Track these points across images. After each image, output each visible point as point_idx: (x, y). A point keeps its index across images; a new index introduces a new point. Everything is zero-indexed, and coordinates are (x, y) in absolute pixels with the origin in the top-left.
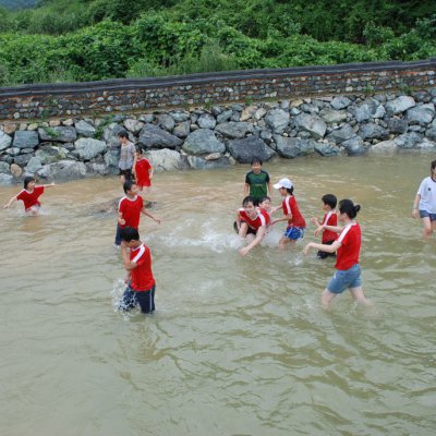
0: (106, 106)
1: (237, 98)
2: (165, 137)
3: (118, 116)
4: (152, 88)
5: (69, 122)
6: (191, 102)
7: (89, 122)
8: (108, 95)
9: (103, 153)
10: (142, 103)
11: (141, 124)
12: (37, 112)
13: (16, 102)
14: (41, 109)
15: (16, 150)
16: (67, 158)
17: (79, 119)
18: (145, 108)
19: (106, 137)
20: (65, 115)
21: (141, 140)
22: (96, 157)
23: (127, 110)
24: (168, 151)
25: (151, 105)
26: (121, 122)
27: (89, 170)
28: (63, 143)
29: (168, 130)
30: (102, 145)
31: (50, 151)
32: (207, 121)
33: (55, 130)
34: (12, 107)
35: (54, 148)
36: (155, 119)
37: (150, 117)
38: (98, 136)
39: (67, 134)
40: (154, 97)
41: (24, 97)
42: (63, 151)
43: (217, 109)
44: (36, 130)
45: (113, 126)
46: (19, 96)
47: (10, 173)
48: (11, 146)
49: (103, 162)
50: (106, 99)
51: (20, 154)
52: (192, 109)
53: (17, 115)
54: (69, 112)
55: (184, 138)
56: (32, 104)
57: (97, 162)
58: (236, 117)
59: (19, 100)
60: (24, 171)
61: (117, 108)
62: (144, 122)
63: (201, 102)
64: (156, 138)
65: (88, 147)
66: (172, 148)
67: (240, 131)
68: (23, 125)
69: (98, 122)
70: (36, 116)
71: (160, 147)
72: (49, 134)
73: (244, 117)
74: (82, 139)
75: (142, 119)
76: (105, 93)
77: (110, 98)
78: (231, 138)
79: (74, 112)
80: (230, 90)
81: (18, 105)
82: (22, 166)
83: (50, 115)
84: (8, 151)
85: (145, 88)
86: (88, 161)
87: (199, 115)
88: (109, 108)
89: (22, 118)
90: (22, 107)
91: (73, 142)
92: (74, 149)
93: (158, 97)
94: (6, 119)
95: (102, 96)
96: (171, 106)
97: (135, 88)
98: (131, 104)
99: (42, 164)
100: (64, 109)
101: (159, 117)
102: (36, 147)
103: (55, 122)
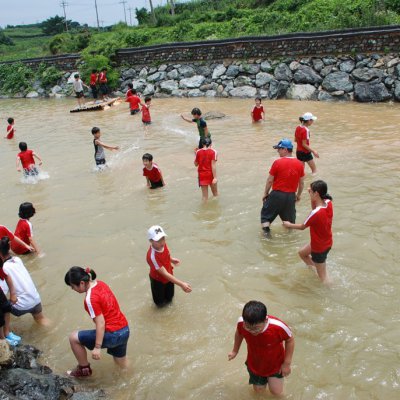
0: (282, 51)
1: (378, 49)
2: (311, 75)
3: (288, 59)
4: (314, 39)
5: (258, 61)
6: (340, 51)
7: (270, 62)
8: (285, 44)
9: (269, 83)
10: (306, 50)
11: (299, 65)
12: (243, 54)
13: (234, 48)
14: (246, 52)
15: (225, 77)
16: (248, 85)
17: (264, 60)
18: (307, 54)
19: (275, 72)
20: (258, 57)
22: (264, 85)
23: (295, 55)
24: (308, 86)
25: (312, 52)
26: (288, 63)
27: (258, 93)
28: (250, 74)
29: (316, 71)
30: (270, 77)
31: (240, 79)
32: (347, 66)
33: (248, 67)
35: (244, 77)
36: (311, 62)
37: (307, 61)
38: (271, 72)
39: (254, 69)
40: (314, 46)
41: (238, 44)
42: (248, 79)
43: (359, 57)
44: (239, 65)
45: (281, 65)
47: (216, 90)
48: (224, 74)
49: (267, 89)
50: (283, 46)
51: (226, 79)
52: (340, 56)
53: (233, 56)
54: (260, 55)
55: (324, 77)
56: (242, 49)
57: (264, 89)
58: (370, 65)
59: (235, 46)
60: (223, 90)
61: (289, 53)
62: (302, 64)
63: (348, 50)
65: (263, 78)
66: (312, 84)
67: (369, 76)
68: (235, 62)
69: (275, 62)
70: (242, 57)
72: (244, 68)
73: (378, 64)
74: (261, 73)
75: (302, 61)
77: (286, 46)
78: (360, 80)
79: (263, 55)
80: (374, 42)
81: (234, 50)
82: (224, 86)
83: (249, 56)
84: (221, 77)
85: (309, 40)
86: (259, 87)
87: (343, 61)
88: (284, 53)
89: (236, 57)
90: (236, 51)
91: (256, 74)
92: (254, 79)
93: (317, 46)
94: (227, 58)
95: (281, 44)
96: (326, 53)
97: (303, 39)
98: (299, 50)
99: (235, 87)
100: (258, 53)
101: (314, 61)
102: (236, 76)
103: (252, 61)
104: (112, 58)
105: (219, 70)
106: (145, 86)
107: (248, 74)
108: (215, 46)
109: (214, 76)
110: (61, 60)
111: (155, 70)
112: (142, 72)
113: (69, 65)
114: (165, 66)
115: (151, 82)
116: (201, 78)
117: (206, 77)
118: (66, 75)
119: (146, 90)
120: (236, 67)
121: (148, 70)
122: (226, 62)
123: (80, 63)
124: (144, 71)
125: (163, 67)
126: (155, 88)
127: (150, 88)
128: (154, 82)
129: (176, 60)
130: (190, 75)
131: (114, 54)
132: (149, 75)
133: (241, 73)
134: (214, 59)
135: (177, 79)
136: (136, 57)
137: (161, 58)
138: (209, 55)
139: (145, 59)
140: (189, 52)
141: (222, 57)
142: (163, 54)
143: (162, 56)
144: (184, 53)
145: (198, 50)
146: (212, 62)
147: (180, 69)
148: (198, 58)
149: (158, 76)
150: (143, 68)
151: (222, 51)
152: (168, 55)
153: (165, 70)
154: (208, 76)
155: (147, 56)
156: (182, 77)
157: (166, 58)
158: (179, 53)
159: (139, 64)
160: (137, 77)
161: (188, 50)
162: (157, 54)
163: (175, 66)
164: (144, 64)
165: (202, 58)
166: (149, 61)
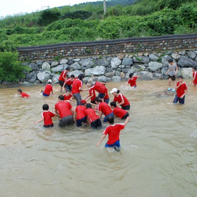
0: (163, 47)
2: (191, 62)
3: (169, 52)
4: (186, 39)
5: (146, 54)
7: (155, 55)
8: (165, 42)
9: (161, 69)
10: (180, 46)
11: (179, 56)
12: (133, 50)
13: (124, 45)
14: (135, 48)
15: (123, 66)
16: (145, 70)
17: (151, 53)
18: (182, 48)
19: (163, 61)
20: (145, 51)
21: (179, 63)
22: (158, 70)
23: (173, 49)
25: (185, 47)
26: (170, 55)
27: (154, 76)
28: (143, 63)
29: (192, 59)
30: (160, 65)
31: (137, 67)
33: (140, 58)
34: (122, 47)
35: (139, 65)
36: (186, 53)
37: (184, 52)
38: (159, 61)
39: (145, 60)
40: (186, 43)
41: (128, 43)
42: (143, 67)
44: (132, 58)
45: (166, 56)
46: (126, 43)
47: (120, 76)
48: (121, 64)
49: (161, 73)
50: (164, 44)
51: (124, 68)
53: (124, 51)
54: (147, 50)
56: (131, 46)
57: (158, 73)
59: (125, 45)
60: (125, 75)
61: (169, 48)
62: (181, 55)
64: (186, 62)
65: (154, 65)
68: (127, 55)
69: (159, 54)
70: (132, 52)
71: (188, 67)
72: (138, 59)
74: (152, 62)
75: (180, 53)
76: (163, 41)
77: (166, 44)
79: (149, 50)
81: (125, 47)
82: (125, 73)
83: (138, 51)
84: (120, 66)
85: (182, 39)
86: (154, 72)
88: (165, 48)
89: (127, 52)
90: (127, 48)
91: (148, 63)
92: (148, 66)
93: (188, 43)
94: (120, 52)
95: (162, 42)
96: (195, 47)
97: (178, 39)
98: (175, 46)
99: (134, 72)
100: (145, 49)
101: (188, 53)
102: (131, 65)
103: (141, 54)
105: (115, 62)
106: (52, 76)
107: (141, 63)
108: (109, 45)
109: (113, 66)
111: (57, 63)
112: (44, 65)
114: (67, 61)
115: (56, 73)
117: (106, 67)
119: (54, 79)
120: (130, 59)
121: (50, 64)
122: (120, 55)
128: (59, 72)
132: (52, 67)
133: (135, 63)
134: (109, 53)
135: (82, 70)
136: (35, 54)
137: (61, 54)
138: (104, 51)
139: (45, 55)
140: (87, 49)
141: (116, 52)
142: (62, 51)
143: (61, 52)
144: (82, 50)
145: (94, 47)
146: (108, 56)
147: (80, 62)
148: (95, 53)
149: (62, 68)
150: (43, 62)
151: (115, 48)
152: (67, 52)
153: (67, 63)
154: (108, 66)
155: (47, 52)
156: (85, 68)
157: (65, 54)
158: (77, 50)
159: (38, 59)
160: (40, 69)
161: (85, 48)
162: (56, 51)
163: (75, 60)
164: (44, 59)
165: (98, 53)
166: (49, 57)
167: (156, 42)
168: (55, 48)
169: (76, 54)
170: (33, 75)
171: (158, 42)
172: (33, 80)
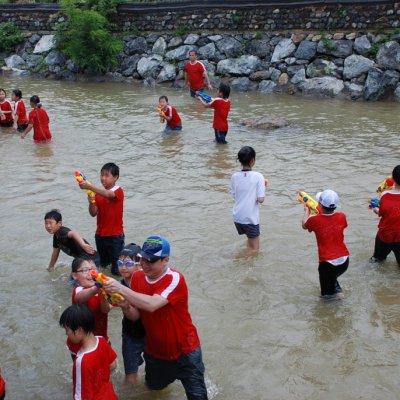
0: (394, 20)
5: (350, 36)
7: (370, 39)
8: (399, 7)
9: (366, 74)
12: (326, 23)
13: (311, 11)
15: (293, 60)
16: (330, 74)
17: (362, 34)
19: (378, 57)
20: (350, 29)
22: (358, 77)
27: (345, 90)
28: (335, 58)
30: (370, 63)
33: (333, 44)
34: (307, 16)
35: (325, 62)
38: (371, 55)
39: (343, 48)
41: (319, 6)
42: (331, 66)
44: (318, 42)
45: (390, 44)
46: (315, 5)
47: (276, 81)
48: (291, 55)
49: (363, 83)
50: (395, 13)
51: (295, 64)
53: (309, 25)
54: (354, 25)
56: (324, 14)
57: (357, 83)
59: (314, 9)
65: (356, 64)
68: (310, 36)
69: (378, 38)
70: (324, 28)
74: (354, 56)
76: (396, 5)
77: (399, 12)
79: (360, 25)
81: (312, 15)
82: (291, 76)
83: (334, 28)
84: (286, 60)
86: (349, 80)
88: (396, 23)
89: (313, 28)
90: (315, 17)
91: (344, 57)
92: (343, 65)
94: (300, 28)
95: (393, 8)
99: (307, 77)
100: (351, 22)
102: (311, 60)
103: (339, 35)
104: (110, 17)
105: (283, 49)
106: (161, 68)
107: (331, 58)
108: (280, 8)
109: (275, 58)
110: (25, 13)
111: (179, 41)
112: (158, 43)
113: (37, 23)
114: (196, 37)
115: (171, 61)
116: (252, 59)
117: (262, 58)
118: (32, 40)
119: (162, 74)
120: (312, 44)
121: (167, 42)
122: (296, 35)
123: (55, 20)
124: (160, 43)
125: (192, 38)
126: (177, 73)
127: (169, 70)
128: (175, 61)
129: (214, 27)
130: (235, 55)
131: (114, 10)
132: (168, 49)
133: (319, 55)
134: (277, 29)
135: (214, 60)
136: (149, 18)
137: (191, 22)
138: (269, 21)
139: (163, 23)
140: (237, 15)
141: (291, 26)
142: (194, 17)
143: (191, 19)
144: (228, 16)
145: (251, 13)
146: (273, 33)
147: (219, 44)
148: (251, 26)
149: (183, 53)
150: (159, 37)
151: (291, 16)
152: (202, 18)
153: (196, 44)
154: (264, 57)
155: (168, 18)
156: (223, 57)
157: (198, 23)
158: (220, 16)
159: (153, 30)
160: (149, 52)
161: (234, 12)
162: (184, 15)
163: (211, 38)
164: (161, 31)
165: (256, 27)
166: (170, 26)
167: (378, 7)
168: (183, 10)
169: (216, 26)
170: (131, 62)
171: (384, 7)
172: (129, 71)
